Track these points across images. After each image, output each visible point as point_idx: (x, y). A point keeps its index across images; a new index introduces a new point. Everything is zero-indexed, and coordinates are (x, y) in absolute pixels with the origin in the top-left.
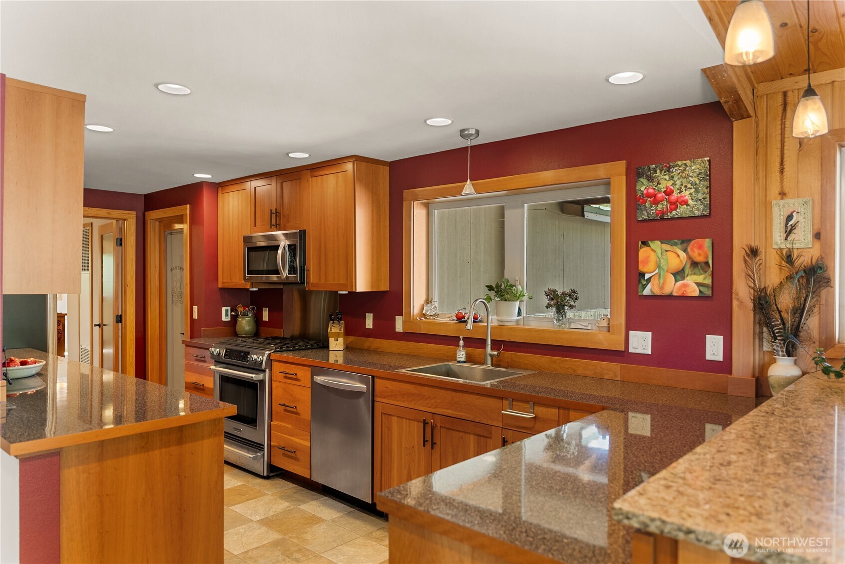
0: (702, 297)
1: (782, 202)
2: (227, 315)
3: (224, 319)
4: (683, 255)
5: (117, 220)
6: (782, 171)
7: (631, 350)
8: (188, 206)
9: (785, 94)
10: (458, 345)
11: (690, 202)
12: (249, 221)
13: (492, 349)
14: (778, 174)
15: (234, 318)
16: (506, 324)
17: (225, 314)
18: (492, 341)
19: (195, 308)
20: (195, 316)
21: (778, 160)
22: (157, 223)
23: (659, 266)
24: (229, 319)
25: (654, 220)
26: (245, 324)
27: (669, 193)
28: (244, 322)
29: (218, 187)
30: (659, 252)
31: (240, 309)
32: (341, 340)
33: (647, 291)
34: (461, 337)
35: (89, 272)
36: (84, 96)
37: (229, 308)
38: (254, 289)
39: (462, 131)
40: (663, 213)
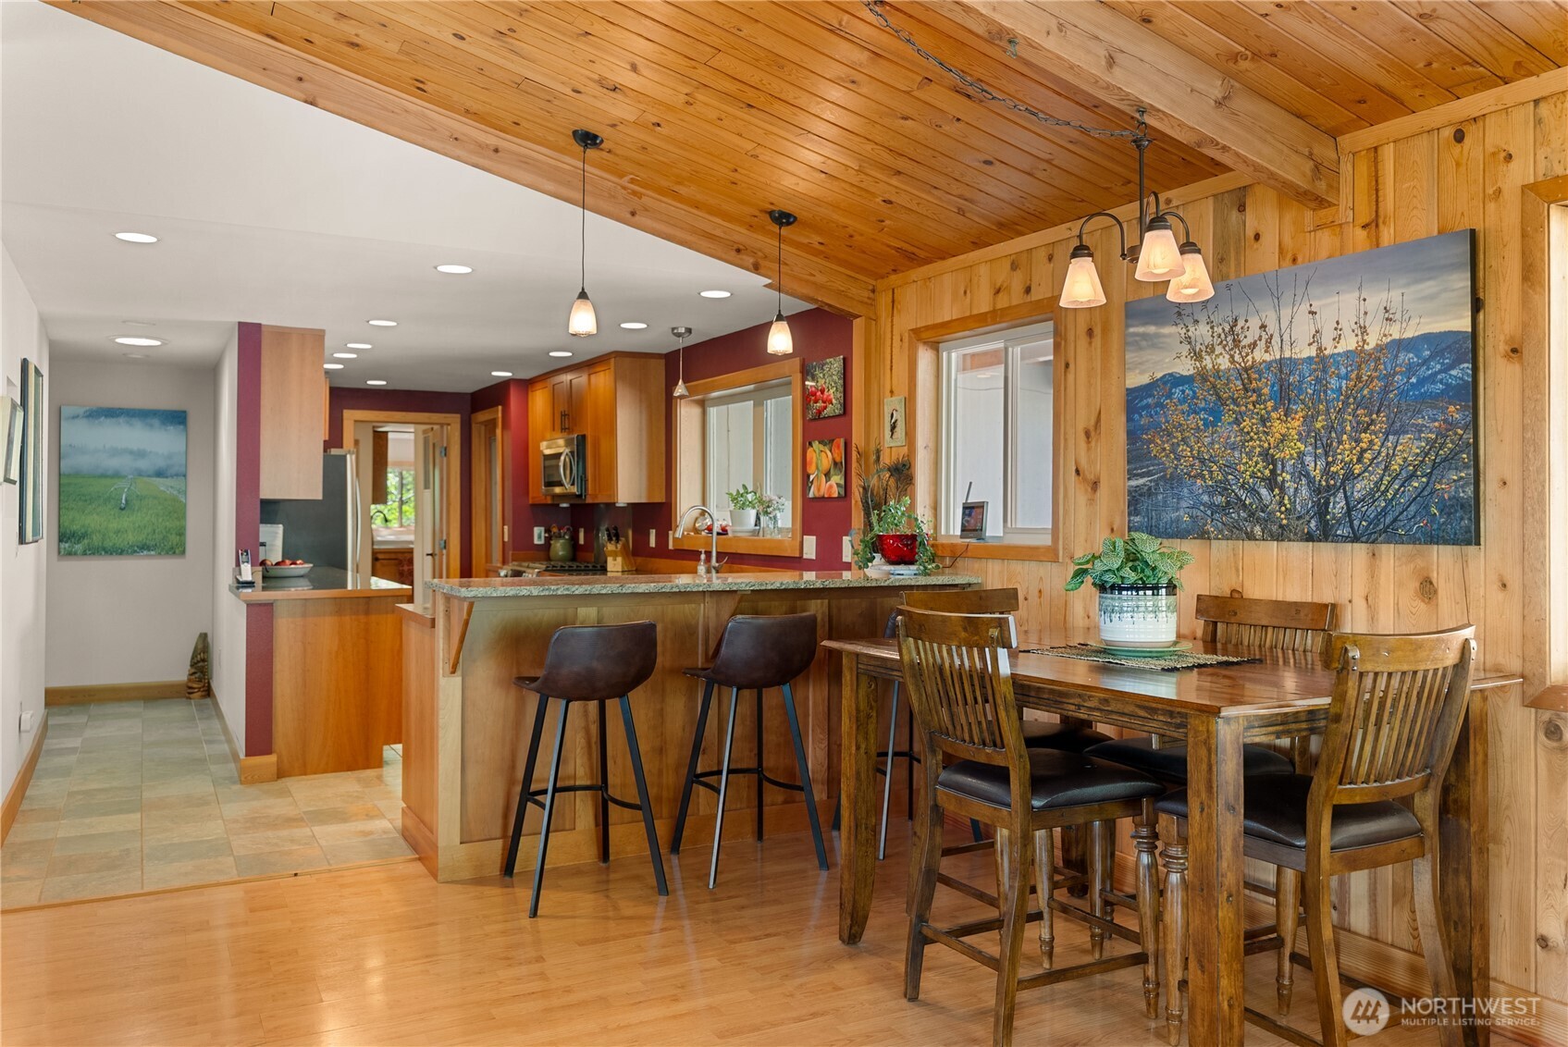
0: (839, 497)
1: (890, 399)
2: (540, 537)
3: (536, 541)
4: (829, 454)
5: (442, 425)
6: (891, 370)
7: (805, 556)
8: (500, 407)
9: (893, 290)
10: (699, 560)
11: (834, 401)
12: (549, 424)
13: (717, 561)
14: (889, 371)
15: (548, 540)
16: (739, 535)
17: (538, 534)
18: (718, 553)
19: (506, 527)
20: (506, 539)
21: (889, 356)
22: (483, 428)
23: (817, 468)
24: (542, 542)
25: (815, 419)
26: (559, 548)
27: (822, 391)
28: (558, 545)
29: (526, 385)
30: (817, 451)
31: (555, 530)
32: (619, 559)
33: (811, 495)
34: (703, 551)
35: (431, 490)
36: (323, 331)
37: (543, 529)
38: (565, 505)
39: (673, 329)
40: (819, 412)
